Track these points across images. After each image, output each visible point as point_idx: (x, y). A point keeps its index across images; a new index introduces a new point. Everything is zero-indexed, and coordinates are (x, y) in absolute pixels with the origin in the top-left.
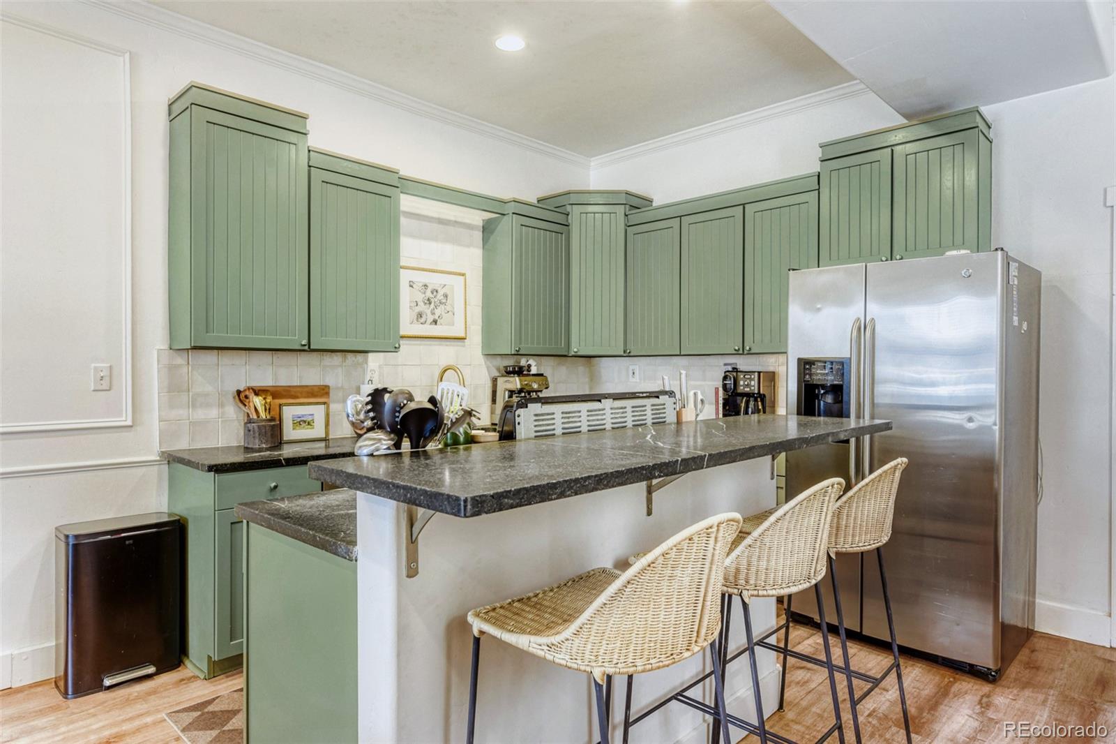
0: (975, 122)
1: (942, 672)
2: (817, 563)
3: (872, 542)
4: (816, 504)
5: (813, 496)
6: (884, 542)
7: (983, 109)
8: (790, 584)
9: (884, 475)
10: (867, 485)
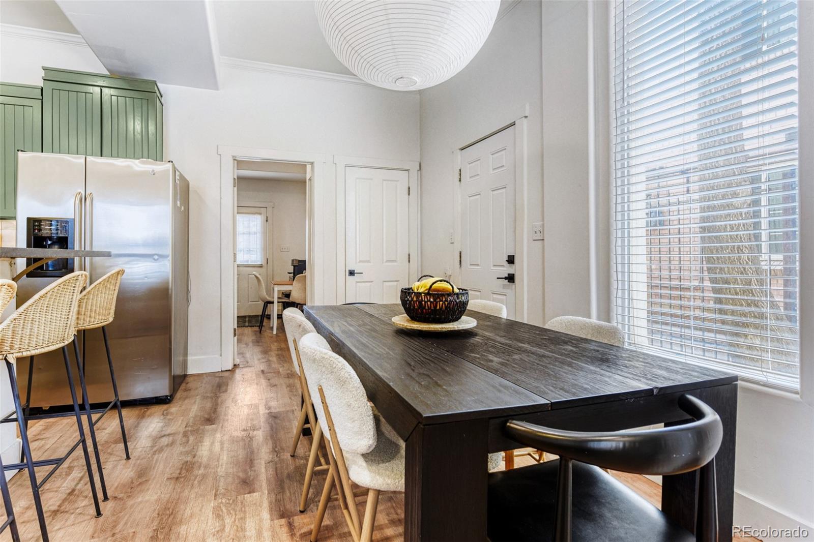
0: (154, 89)
1: (140, 408)
2: (69, 329)
3: (103, 321)
4: (70, 288)
5: (68, 281)
6: (110, 321)
7: (159, 85)
8: (49, 344)
9: (111, 277)
10: (100, 283)
